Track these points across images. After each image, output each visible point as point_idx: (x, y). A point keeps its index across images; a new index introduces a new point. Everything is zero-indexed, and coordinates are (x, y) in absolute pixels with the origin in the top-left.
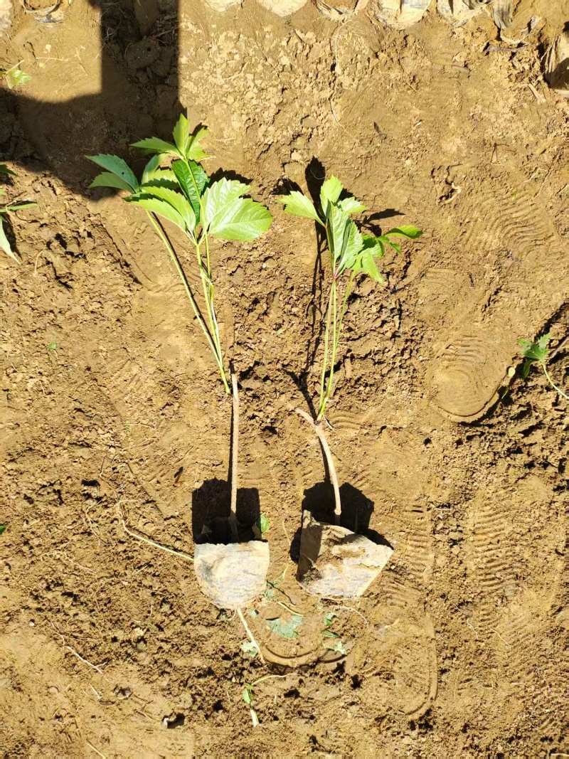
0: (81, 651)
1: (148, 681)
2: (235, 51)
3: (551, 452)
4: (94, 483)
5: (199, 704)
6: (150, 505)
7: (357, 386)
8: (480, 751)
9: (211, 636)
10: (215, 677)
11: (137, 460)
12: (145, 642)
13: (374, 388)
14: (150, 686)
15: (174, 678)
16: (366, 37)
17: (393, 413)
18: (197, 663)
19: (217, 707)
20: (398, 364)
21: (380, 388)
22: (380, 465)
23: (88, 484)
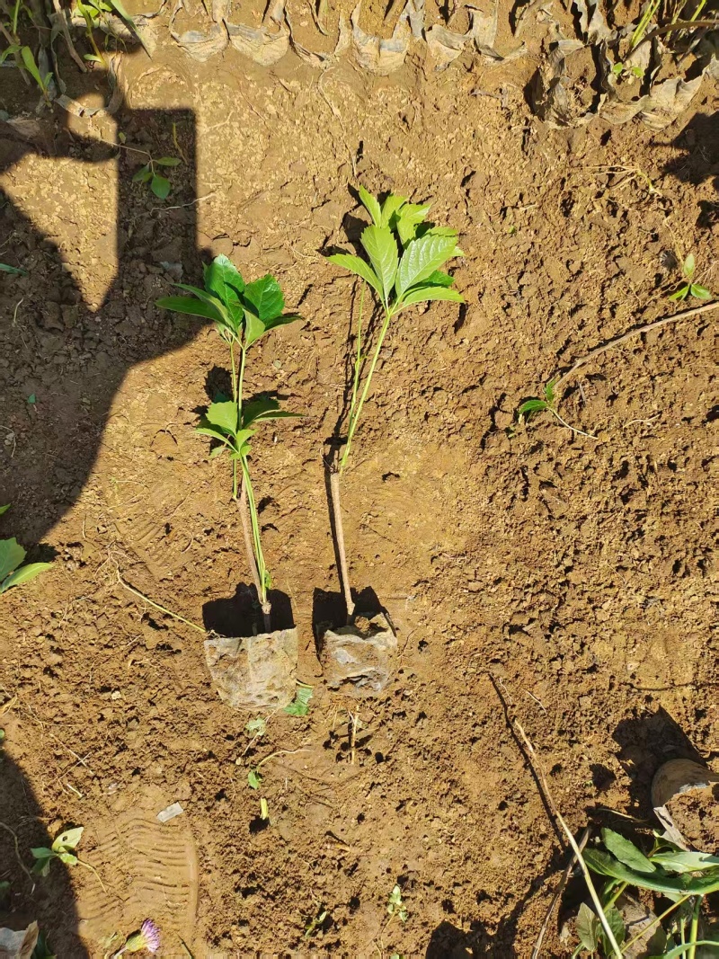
0: (63, 738)
2: (219, 100)
3: (571, 493)
4: (77, 545)
5: (199, 795)
6: (139, 566)
7: (361, 432)
8: (521, 832)
9: (210, 712)
10: (217, 761)
11: (126, 519)
12: (138, 721)
13: (379, 433)
15: (169, 762)
16: (351, 84)
17: (401, 458)
18: (196, 745)
19: (220, 796)
20: (403, 406)
21: (386, 433)
22: (390, 514)
23: (70, 545)
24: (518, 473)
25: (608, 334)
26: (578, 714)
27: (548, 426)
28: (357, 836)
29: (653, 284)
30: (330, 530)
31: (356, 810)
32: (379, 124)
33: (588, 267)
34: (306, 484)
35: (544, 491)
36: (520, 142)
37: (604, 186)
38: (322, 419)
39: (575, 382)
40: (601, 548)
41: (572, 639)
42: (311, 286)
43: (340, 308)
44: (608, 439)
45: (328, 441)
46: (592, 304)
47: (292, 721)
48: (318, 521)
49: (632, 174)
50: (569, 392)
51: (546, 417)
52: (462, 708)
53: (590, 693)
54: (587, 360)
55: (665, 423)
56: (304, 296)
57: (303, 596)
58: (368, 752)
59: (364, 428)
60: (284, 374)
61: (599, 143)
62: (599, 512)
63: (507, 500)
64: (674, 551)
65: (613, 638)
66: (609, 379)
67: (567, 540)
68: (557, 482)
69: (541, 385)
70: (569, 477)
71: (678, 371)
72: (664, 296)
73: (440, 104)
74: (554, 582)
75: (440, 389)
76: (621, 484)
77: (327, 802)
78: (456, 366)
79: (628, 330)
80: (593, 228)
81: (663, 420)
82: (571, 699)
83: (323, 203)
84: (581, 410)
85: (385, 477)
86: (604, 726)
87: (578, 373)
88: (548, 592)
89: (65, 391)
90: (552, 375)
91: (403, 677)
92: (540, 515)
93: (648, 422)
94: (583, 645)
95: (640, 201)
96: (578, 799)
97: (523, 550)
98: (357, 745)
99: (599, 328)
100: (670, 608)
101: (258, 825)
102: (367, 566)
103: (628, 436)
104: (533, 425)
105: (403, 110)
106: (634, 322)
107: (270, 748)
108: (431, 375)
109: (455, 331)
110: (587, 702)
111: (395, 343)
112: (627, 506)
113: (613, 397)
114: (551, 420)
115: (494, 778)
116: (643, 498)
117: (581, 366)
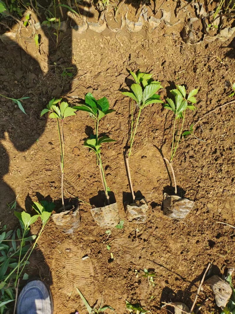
0: (53, 238)
1: (76, 245)
2: (86, 45)
3: (199, 159)
4: (53, 182)
5: (93, 252)
6: (72, 188)
8: (187, 260)
9: (95, 229)
10: (98, 242)
11: (67, 174)
13: (140, 144)
14: (76, 247)
15: (84, 243)
16: (126, 36)
17: (147, 151)
18: (91, 238)
19: (99, 252)
20: (147, 135)
21: (142, 144)
22: (144, 168)
23: (52, 182)
24: (183, 154)
25: (209, 109)
26: (203, 225)
27: (191, 139)
28: (139, 262)
29: (223, 92)
30: (126, 174)
31: (138, 255)
32: (135, 48)
33: (202, 88)
34: (119, 161)
35: (191, 159)
36: (179, 50)
37: (206, 62)
38: (123, 141)
39: (199, 125)
40: (209, 175)
41: (201, 203)
42: (117, 100)
43: (126, 107)
44: (210, 142)
45: (125, 148)
46: (204, 100)
47: (119, 230)
48: (123, 172)
49: (215, 58)
50: (198, 128)
51: (191, 136)
52: (168, 225)
53: (207, 219)
54: (203, 118)
55: (228, 136)
56: (115, 104)
57: (120, 194)
58: (141, 239)
59: (135, 143)
60: (110, 128)
61: (204, 48)
62: (208, 164)
63: (180, 162)
64: (231, 175)
65: (214, 202)
66: (210, 124)
67: (199, 173)
68: (195, 156)
69: (189, 126)
70: (198, 154)
71: (232, 119)
72: (227, 96)
73: (154, 40)
74: (195, 186)
75: (158, 130)
76: (215, 155)
77: (130, 253)
78: (162, 122)
79: (216, 107)
80: (203, 76)
81: (227, 135)
82: (201, 221)
83: (120, 74)
84: (201, 133)
85: (142, 157)
86: (212, 228)
87: (200, 122)
88: (193, 189)
89: (47, 137)
90: (192, 123)
91: (151, 216)
92: (190, 166)
93: (223, 136)
94: (204, 205)
95: (218, 66)
96: (204, 250)
97: (185, 177)
98: (138, 237)
99: (206, 107)
100: (231, 192)
101: (111, 260)
102: (138, 184)
103: (217, 141)
104: (187, 139)
105: (142, 43)
106: (217, 104)
107: (113, 238)
108: (155, 125)
109: (162, 111)
110: (206, 222)
111: (143, 116)
112: (217, 162)
113: (211, 129)
114: (192, 137)
115: (179, 245)
116: (221, 160)
117: (201, 120)
